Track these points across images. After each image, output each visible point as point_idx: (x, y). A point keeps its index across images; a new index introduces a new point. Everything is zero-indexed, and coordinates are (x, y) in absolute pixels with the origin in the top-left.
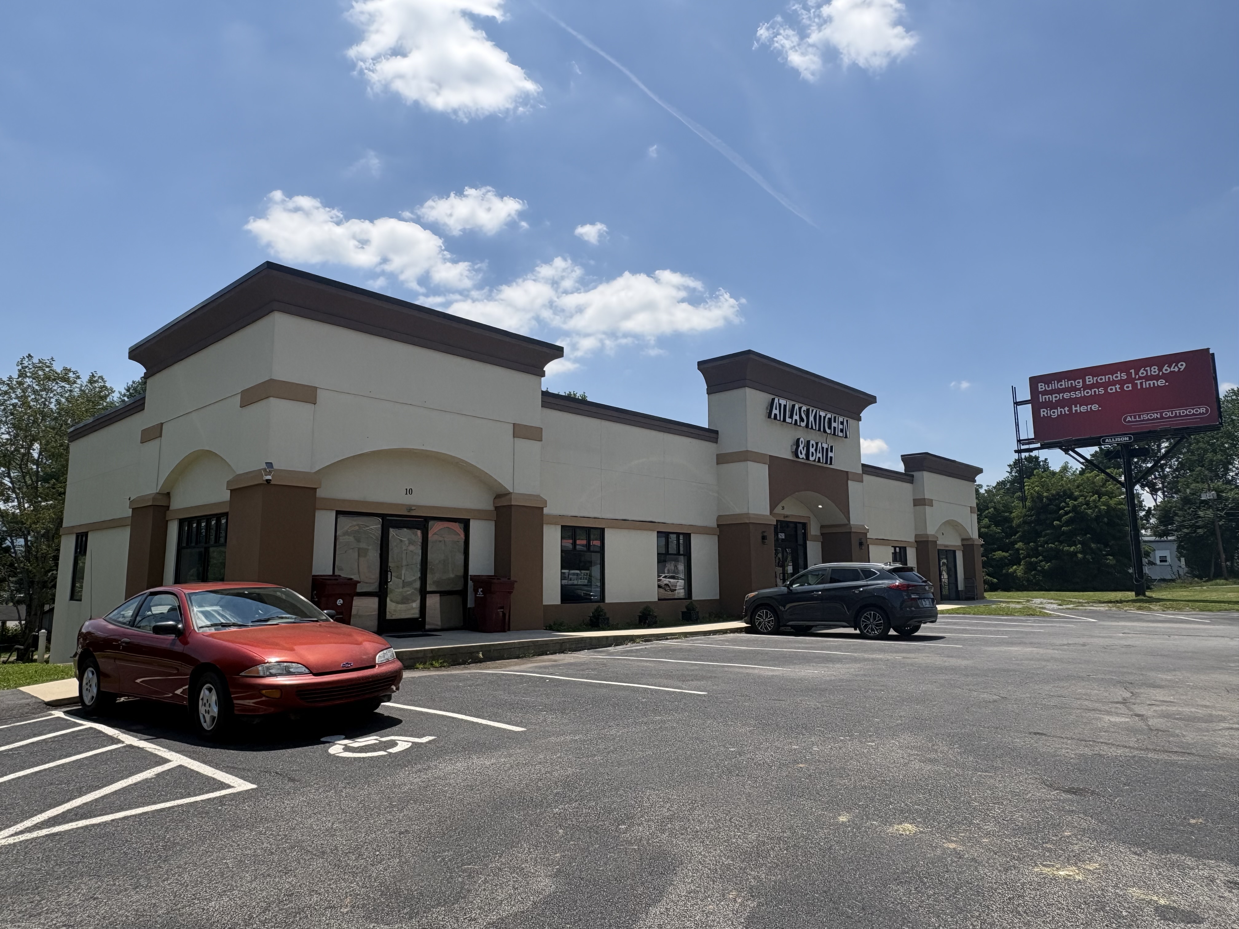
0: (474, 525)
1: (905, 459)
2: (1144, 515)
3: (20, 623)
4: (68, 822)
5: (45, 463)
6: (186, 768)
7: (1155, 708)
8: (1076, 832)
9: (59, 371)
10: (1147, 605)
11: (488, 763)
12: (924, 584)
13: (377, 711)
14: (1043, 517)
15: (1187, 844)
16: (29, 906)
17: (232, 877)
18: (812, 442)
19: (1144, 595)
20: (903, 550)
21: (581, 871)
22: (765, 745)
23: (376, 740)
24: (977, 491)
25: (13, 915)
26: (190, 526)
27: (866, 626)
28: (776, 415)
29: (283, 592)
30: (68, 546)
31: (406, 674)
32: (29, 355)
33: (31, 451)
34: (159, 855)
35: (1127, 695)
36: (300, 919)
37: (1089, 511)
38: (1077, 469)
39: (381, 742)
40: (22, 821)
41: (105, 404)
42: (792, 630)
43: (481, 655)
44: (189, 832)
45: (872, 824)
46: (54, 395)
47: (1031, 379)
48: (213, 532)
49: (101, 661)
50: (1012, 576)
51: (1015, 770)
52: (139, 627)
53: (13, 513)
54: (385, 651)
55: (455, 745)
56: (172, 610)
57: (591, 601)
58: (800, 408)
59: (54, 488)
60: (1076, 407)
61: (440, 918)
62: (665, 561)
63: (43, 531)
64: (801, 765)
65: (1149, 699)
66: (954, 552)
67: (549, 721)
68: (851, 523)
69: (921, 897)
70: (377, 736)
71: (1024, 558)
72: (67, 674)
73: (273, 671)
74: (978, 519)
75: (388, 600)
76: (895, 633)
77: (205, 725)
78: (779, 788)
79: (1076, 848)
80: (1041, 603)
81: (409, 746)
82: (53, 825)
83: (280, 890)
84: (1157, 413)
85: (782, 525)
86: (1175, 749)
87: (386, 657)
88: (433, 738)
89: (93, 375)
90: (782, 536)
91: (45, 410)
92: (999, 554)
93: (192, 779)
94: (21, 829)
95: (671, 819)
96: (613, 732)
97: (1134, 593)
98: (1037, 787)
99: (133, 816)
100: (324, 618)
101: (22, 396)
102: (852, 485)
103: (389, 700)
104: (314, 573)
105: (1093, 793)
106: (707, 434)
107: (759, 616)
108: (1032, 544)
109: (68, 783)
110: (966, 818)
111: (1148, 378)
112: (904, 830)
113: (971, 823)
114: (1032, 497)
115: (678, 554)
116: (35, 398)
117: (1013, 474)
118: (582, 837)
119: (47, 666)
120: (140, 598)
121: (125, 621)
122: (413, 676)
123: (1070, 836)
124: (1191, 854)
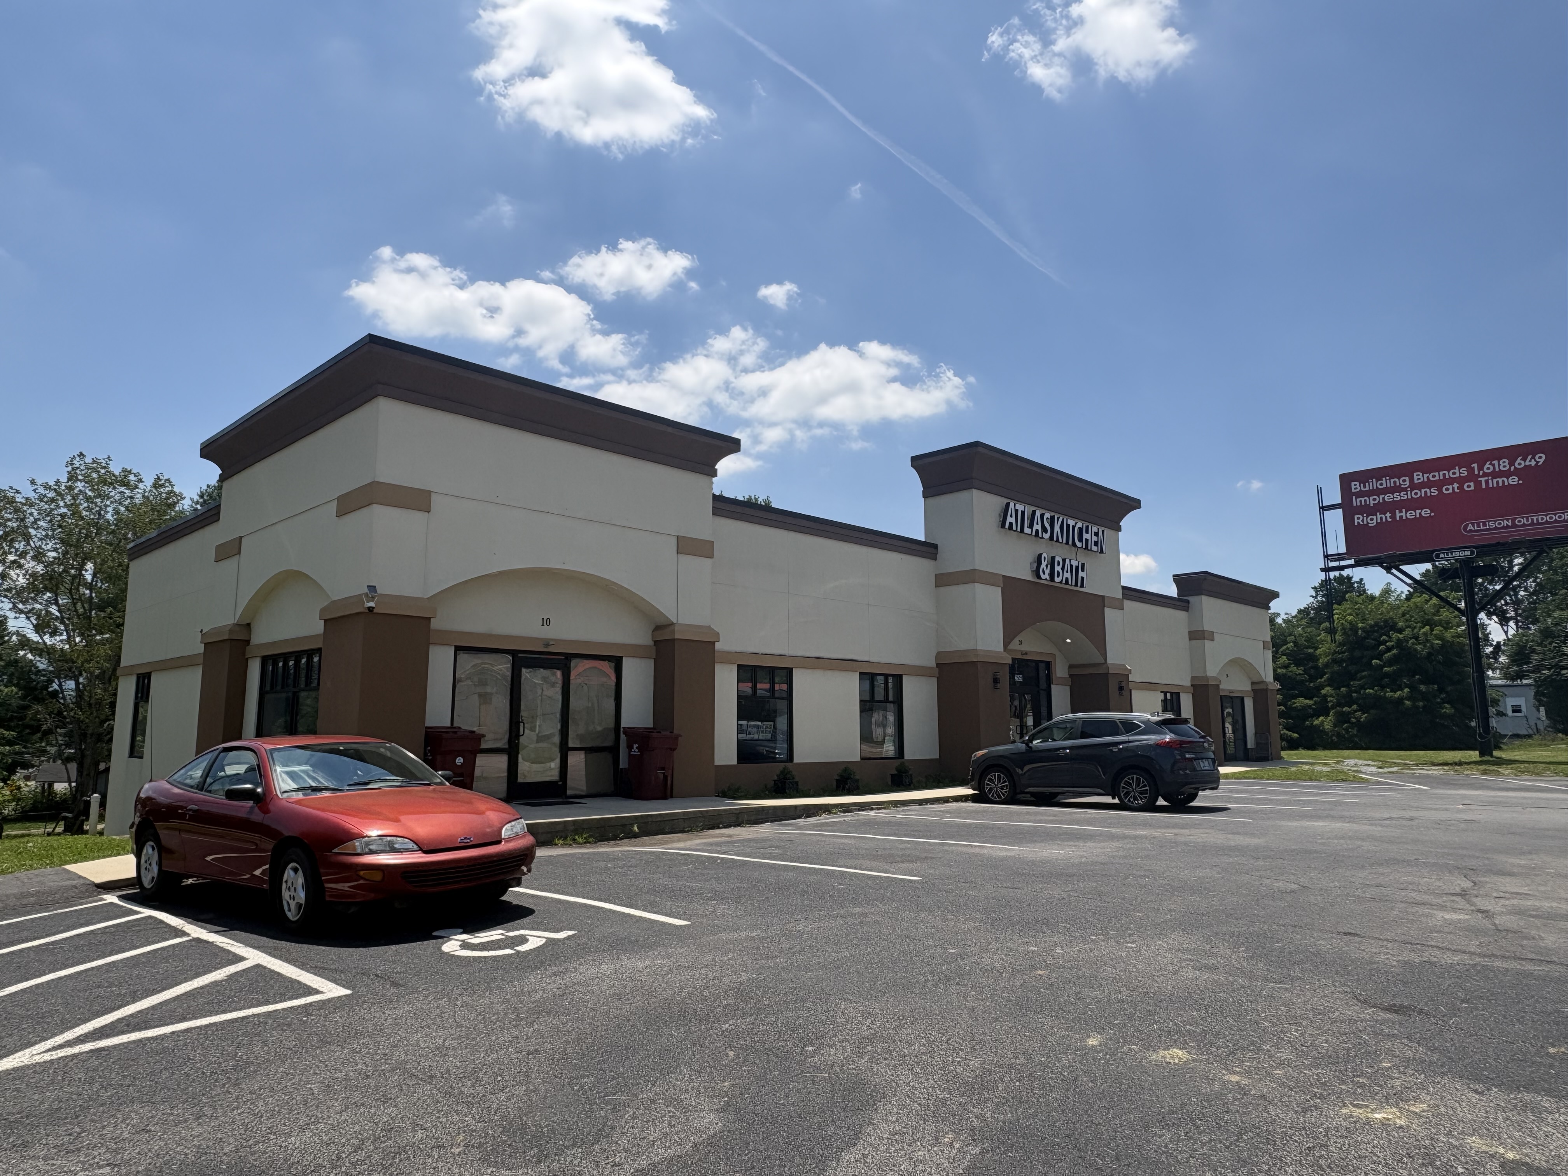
0: (628, 665)
1: (1180, 580)
2: (1491, 652)
3: (70, 785)
4: (118, 1034)
5: (101, 588)
6: (265, 968)
7: (1503, 901)
8: (1398, 1062)
9: (117, 473)
10: (1495, 768)
11: (641, 965)
12: (1202, 740)
13: (504, 898)
14: (1357, 653)
15: (1544, 1080)
16: (66, 1139)
17: (317, 1107)
18: (1057, 559)
19: (1492, 756)
20: (1176, 696)
21: (755, 1105)
22: (994, 945)
23: (502, 934)
24: (1272, 621)
25: (46, 1150)
26: (275, 664)
27: (1127, 794)
28: (1011, 524)
29: (387, 748)
30: (126, 689)
31: (541, 853)
32: (81, 453)
33: (83, 572)
34: (228, 1078)
35: (1467, 884)
36: (401, 1160)
37: (1419, 647)
38: (1402, 592)
39: (508, 938)
40: (61, 1032)
41: (173, 514)
42: (1032, 799)
43: (636, 829)
44: (266, 1048)
45: (1130, 1049)
46: (111, 503)
47: (1342, 477)
48: (303, 673)
49: (163, 834)
50: (1317, 730)
51: (1319, 980)
52: (210, 792)
53: (62, 649)
54: (513, 823)
55: (601, 942)
56: (250, 770)
57: (774, 760)
58: (1042, 516)
59: (111, 618)
60: (1401, 512)
61: (576, 1162)
62: (871, 710)
63: (97, 672)
64: (1040, 972)
65: (1496, 890)
66: (1242, 699)
67: (719, 912)
68: (1109, 661)
69: (1193, 1145)
70: (503, 929)
71: (1333, 707)
72: (124, 849)
73: (373, 847)
74: (1273, 656)
75: (520, 756)
76: (1165, 803)
77: (289, 915)
78: (1011, 1001)
79: (1398, 1083)
80: (1356, 765)
81: (542, 943)
82: (100, 1038)
83: (377, 1124)
84: (1508, 520)
85: (1019, 665)
86: (1530, 956)
87: (515, 830)
88: (573, 932)
89: (159, 478)
90: (1019, 678)
91: (101, 521)
92: (1301, 702)
93: (272, 982)
94: (60, 1042)
95: (871, 1040)
96: (801, 927)
97: (1477, 753)
98: (1347, 1004)
99: (198, 1027)
100: (439, 780)
101: (72, 504)
102: (1110, 614)
103: (518, 884)
104: (428, 724)
105: (1421, 1012)
106: (924, 549)
107: (990, 780)
108: (1343, 689)
109: (120, 985)
110: (1252, 1043)
111: (1495, 475)
112: (1172, 1057)
113: (1259, 1049)
114: (1344, 629)
115: (887, 701)
116: (88, 507)
117: (1319, 599)
118: (757, 1061)
119: (99, 839)
120: (210, 755)
121: (192, 784)
122: (550, 854)
123: (1390, 1068)
124: (1549, 1093)
